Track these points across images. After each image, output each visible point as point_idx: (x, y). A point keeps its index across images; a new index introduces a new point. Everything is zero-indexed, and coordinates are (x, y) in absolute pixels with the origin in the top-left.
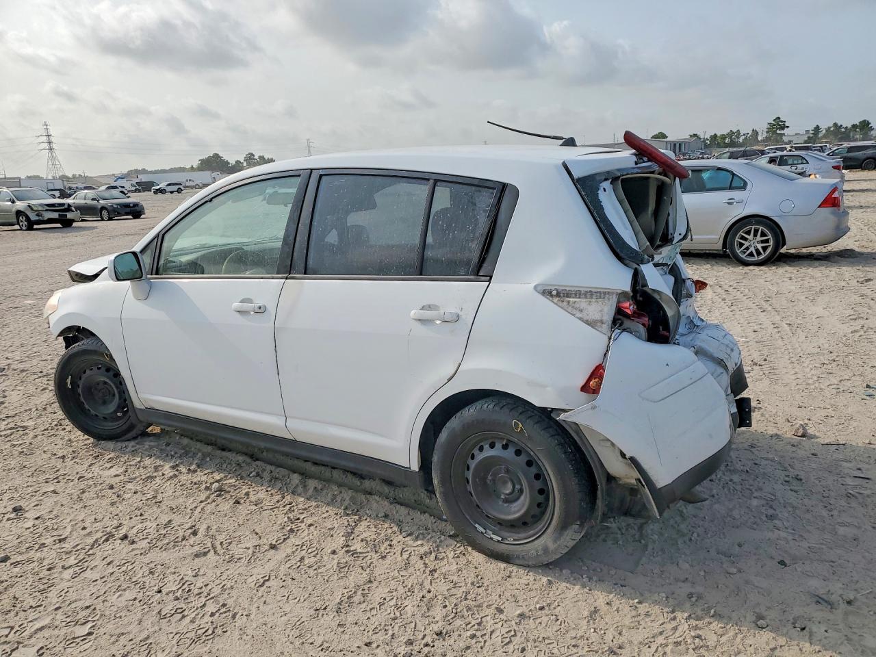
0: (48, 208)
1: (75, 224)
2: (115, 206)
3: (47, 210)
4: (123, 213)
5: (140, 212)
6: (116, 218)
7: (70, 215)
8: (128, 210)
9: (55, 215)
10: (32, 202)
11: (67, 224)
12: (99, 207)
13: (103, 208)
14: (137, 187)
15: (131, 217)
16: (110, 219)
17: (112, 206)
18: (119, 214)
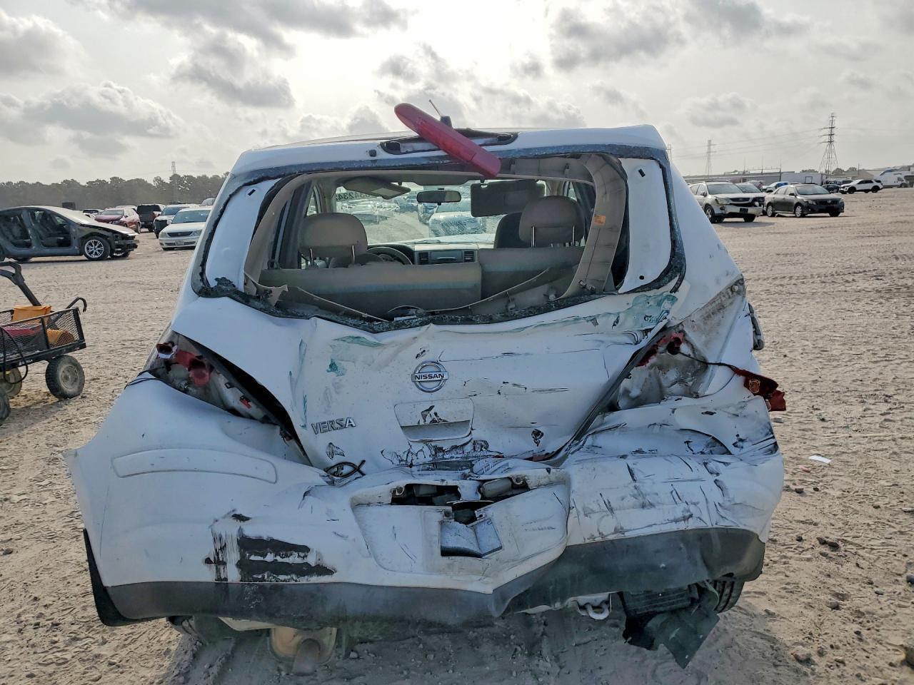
0: (732, 202)
1: (756, 220)
2: (810, 202)
3: (731, 204)
4: (817, 210)
5: (838, 209)
6: (809, 215)
7: (751, 210)
8: (823, 207)
9: (737, 210)
10: (719, 196)
11: (749, 218)
12: (795, 202)
13: (798, 204)
14: (905, 182)
15: (828, 215)
16: (803, 216)
17: (807, 202)
18: (813, 211)
